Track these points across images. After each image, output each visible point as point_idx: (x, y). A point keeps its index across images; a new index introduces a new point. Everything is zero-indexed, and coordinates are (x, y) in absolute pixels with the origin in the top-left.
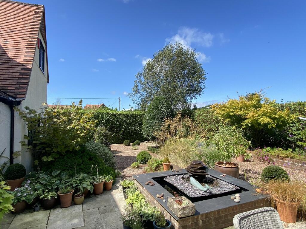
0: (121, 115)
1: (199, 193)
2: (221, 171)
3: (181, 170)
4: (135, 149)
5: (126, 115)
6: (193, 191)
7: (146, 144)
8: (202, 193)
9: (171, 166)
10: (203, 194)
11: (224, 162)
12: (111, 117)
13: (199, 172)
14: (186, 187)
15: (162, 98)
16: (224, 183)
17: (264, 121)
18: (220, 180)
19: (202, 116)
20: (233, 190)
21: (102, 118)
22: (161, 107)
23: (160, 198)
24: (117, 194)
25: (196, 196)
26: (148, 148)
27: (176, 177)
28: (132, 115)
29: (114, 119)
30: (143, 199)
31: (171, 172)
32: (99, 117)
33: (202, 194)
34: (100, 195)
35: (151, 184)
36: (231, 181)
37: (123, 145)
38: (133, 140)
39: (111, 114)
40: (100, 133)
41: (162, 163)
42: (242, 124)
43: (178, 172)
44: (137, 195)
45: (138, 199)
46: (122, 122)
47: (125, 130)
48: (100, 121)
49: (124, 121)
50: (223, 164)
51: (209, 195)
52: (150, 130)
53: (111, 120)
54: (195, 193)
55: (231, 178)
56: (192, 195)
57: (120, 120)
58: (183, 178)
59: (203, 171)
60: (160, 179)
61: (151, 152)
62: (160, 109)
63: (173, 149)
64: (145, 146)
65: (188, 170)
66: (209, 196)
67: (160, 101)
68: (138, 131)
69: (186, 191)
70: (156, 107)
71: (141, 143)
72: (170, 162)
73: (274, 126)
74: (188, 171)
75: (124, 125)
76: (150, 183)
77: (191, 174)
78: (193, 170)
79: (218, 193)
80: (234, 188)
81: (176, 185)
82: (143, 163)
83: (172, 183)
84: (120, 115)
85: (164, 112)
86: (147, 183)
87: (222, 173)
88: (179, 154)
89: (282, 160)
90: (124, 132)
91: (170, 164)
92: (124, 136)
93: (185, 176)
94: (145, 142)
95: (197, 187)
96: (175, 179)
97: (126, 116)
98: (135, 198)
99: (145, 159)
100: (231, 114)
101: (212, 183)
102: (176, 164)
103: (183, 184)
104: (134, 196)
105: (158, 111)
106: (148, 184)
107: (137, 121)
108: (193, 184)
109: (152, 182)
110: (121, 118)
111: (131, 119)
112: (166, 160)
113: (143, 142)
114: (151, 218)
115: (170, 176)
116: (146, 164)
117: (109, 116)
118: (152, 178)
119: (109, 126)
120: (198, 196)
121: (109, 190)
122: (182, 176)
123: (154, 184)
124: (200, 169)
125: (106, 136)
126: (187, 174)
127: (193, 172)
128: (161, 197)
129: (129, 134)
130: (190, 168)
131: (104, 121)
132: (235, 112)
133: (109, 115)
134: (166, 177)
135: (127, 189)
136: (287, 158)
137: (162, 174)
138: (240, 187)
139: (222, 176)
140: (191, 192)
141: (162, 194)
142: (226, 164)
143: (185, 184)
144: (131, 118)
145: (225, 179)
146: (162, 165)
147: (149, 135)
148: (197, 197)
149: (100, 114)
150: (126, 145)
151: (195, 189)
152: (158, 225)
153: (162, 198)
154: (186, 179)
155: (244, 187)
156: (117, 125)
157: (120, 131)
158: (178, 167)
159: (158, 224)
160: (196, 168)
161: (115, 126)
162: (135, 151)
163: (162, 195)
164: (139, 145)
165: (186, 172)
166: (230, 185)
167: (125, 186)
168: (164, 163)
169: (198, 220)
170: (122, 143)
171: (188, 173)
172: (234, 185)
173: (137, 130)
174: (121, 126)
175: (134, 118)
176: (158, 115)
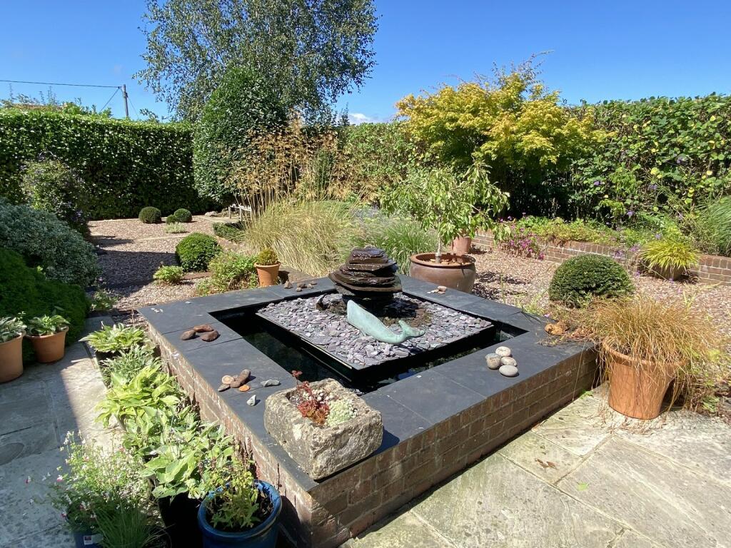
0: (121, 129)
1: (376, 353)
2: (427, 277)
3: (313, 282)
4: (174, 233)
5: (142, 129)
6: (359, 345)
7: (210, 219)
8: (386, 351)
9: (280, 272)
10: (392, 353)
11: (437, 254)
12: (89, 133)
13: (377, 285)
14: (332, 334)
15: (250, 72)
16: (446, 312)
17: (532, 143)
18: (432, 303)
19: (366, 142)
20: (475, 331)
21: (59, 137)
22: (250, 103)
23: (236, 390)
24: (83, 375)
25: (370, 363)
26: (216, 229)
27: (299, 303)
28: (161, 130)
29: (98, 142)
30: (169, 393)
31: (282, 290)
32: (44, 131)
33: (389, 356)
34: (10, 384)
35: (205, 336)
36: (466, 306)
37: (137, 221)
38: (168, 207)
39: (89, 126)
40: (42, 180)
41: (255, 265)
42: (475, 154)
43: (304, 287)
44: (146, 383)
45: (150, 397)
46: (128, 151)
47: (141, 176)
48: (51, 144)
49: (136, 149)
50: (434, 258)
51: (409, 354)
52: (216, 174)
53: (88, 145)
54: (365, 355)
55: (461, 297)
56: (356, 360)
57: (121, 145)
58: (322, 306)
59: (389, 280)
60: (241, 314)
61: (223, 239)
62: (247, 109)
63: (287, 225)
64: (205, 224)
65: (340, 279)
66: (409, 358)
67: (246, 81)
68: (185, 180)
69: (332, 348)
70: (234, 101)
71: (195, 218)
72: (278, 262)
73: (554, 159)
74: (338, 284)
75: (135, 163)
76: (202, 331)
77: (350, 293)
78: (357, 279)
79: (434, 346)
80: (477, 326)
81: (297, 329)
82: (196, 270)
83: (285, 326)
84: (118, 128)
85: (260, 120)
86: (188, 333)
87: (436, 283)
88: (306, 238)
89: (562, 246)
90: (137, 183)
91: (278, 266)
92: (139, 195)
93: (328, 300)
94: (208, 214)
95: (369, 331)
96: (295, 311)
97: (139, 135)
98: (137, 393)
99: (202, 256)
100: (449, 126)
101: (412, 316)
102: (296, 268)
103: (323, 324)
104: (132, 388)
105: (239, 114)
106: (194, 337)
107: (178, 150)
108: (356, 324)
109: (208, 328)
110: (122, 140)
111: (157, 145)
112: (265, 255)
113: (202, 213)
114: (190, 483)
115: (276, 302)
116: (205, 268)
117: (81, 131)
118: (213, 314)
119: (84, 164)
120: (375, 362)
121: (53, 362)
122: (317, 299)
123: (218, 336)
124: (378, 273)
125: (67, 192)
126: (335, 292)
127: (355, 284)
128: (241, 385)
129: (156, 188)
130: (346, 274)
131: (63, 145)
132: (459, 122)
133: (83, 126)
134: (265, 305)
135: (109, 360)
136: (574, 240)
137: (251, 296)
138: (493, 322)
139: (436, 291)
140: (351, 351)
141: (246, 371)
142: (443, 257)
143: (330, 326)
144: (156, 140)
145: (447, 299)
146: (254, 270)
147: (213, 190)
148: (373, 366)
149: (48, 121)
150: (148, 222)
151: (363, 338)
152: (219, 523)
153: (245, 387)
154: (332, 308)
155: (507, 322)
156: (111, 160)
157: (123, 179)
158: (301, 273)
159: (216, 518)
160: (364, 271)
161: (104, 166)
162: (174, 236)
163: (246, 376)
164: (189, 220)
165: (332, 287)
166: (463, 317)
167: (102, 347)
168: (259, 266)
169: (388, 465)
170: (136, 216)
171: (338, 288)
172: (476, 317)
173: (181, 179)
174: (125, 164)
175: (167, 140)
176: (240, 126)
